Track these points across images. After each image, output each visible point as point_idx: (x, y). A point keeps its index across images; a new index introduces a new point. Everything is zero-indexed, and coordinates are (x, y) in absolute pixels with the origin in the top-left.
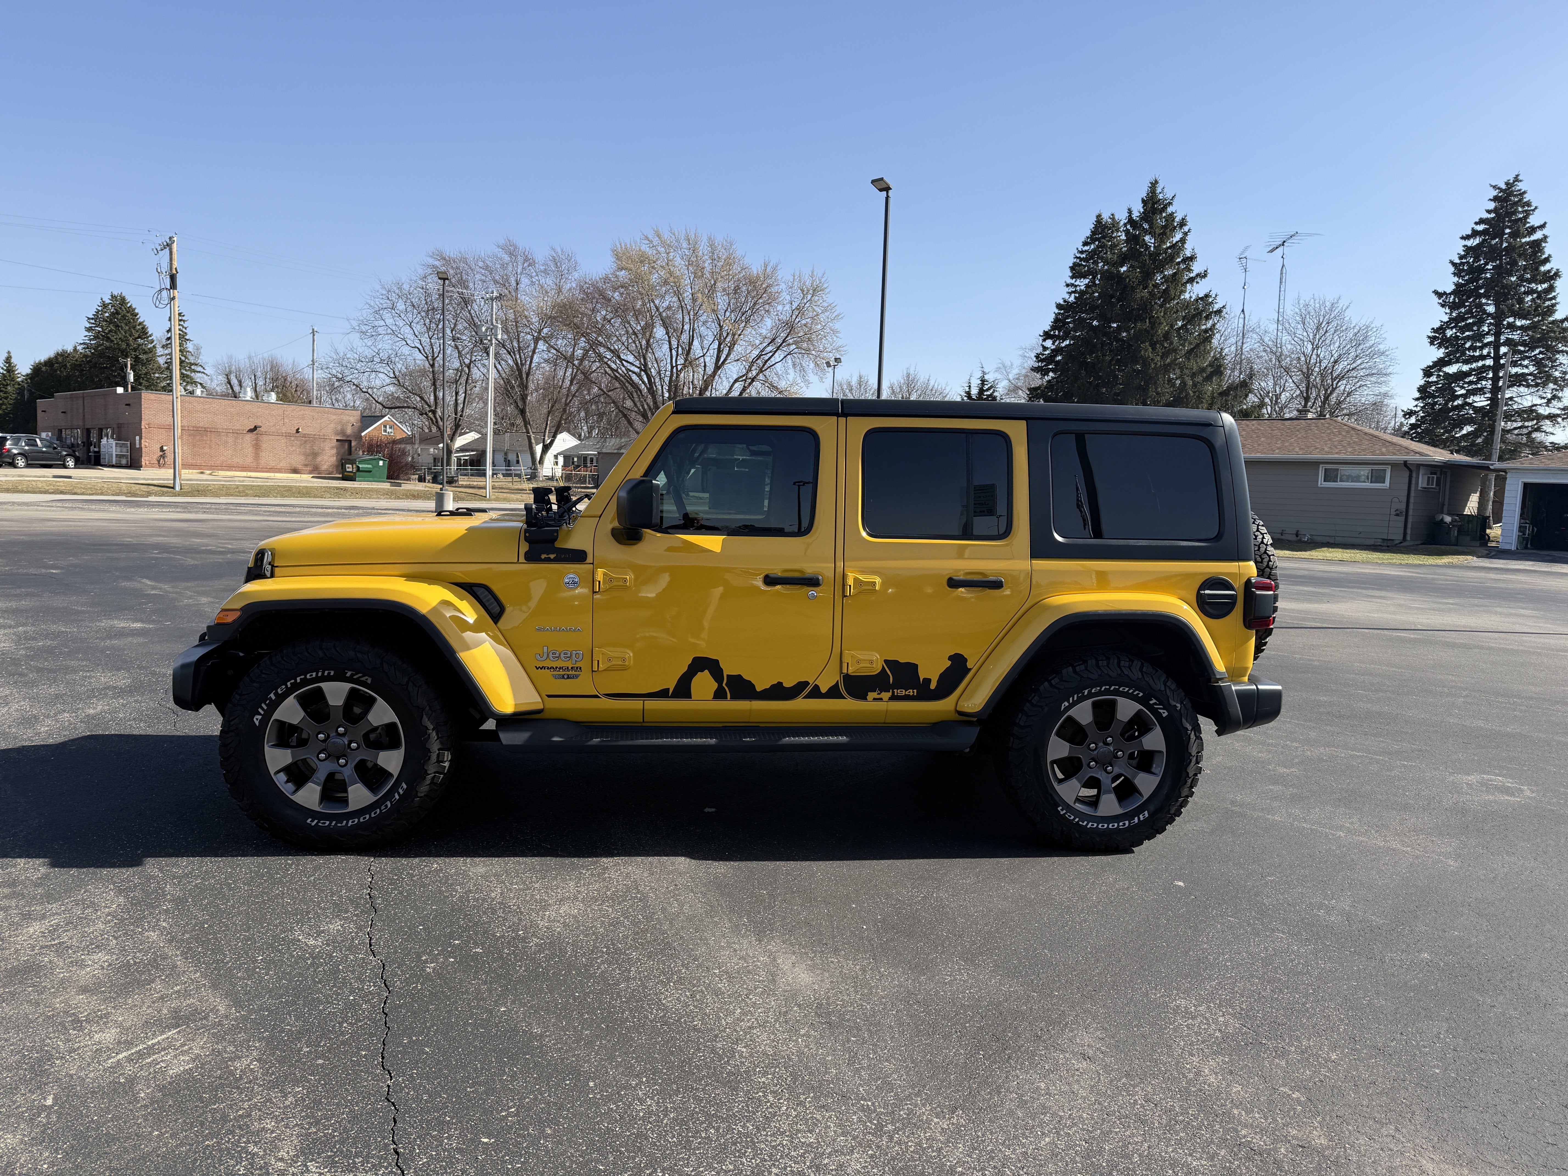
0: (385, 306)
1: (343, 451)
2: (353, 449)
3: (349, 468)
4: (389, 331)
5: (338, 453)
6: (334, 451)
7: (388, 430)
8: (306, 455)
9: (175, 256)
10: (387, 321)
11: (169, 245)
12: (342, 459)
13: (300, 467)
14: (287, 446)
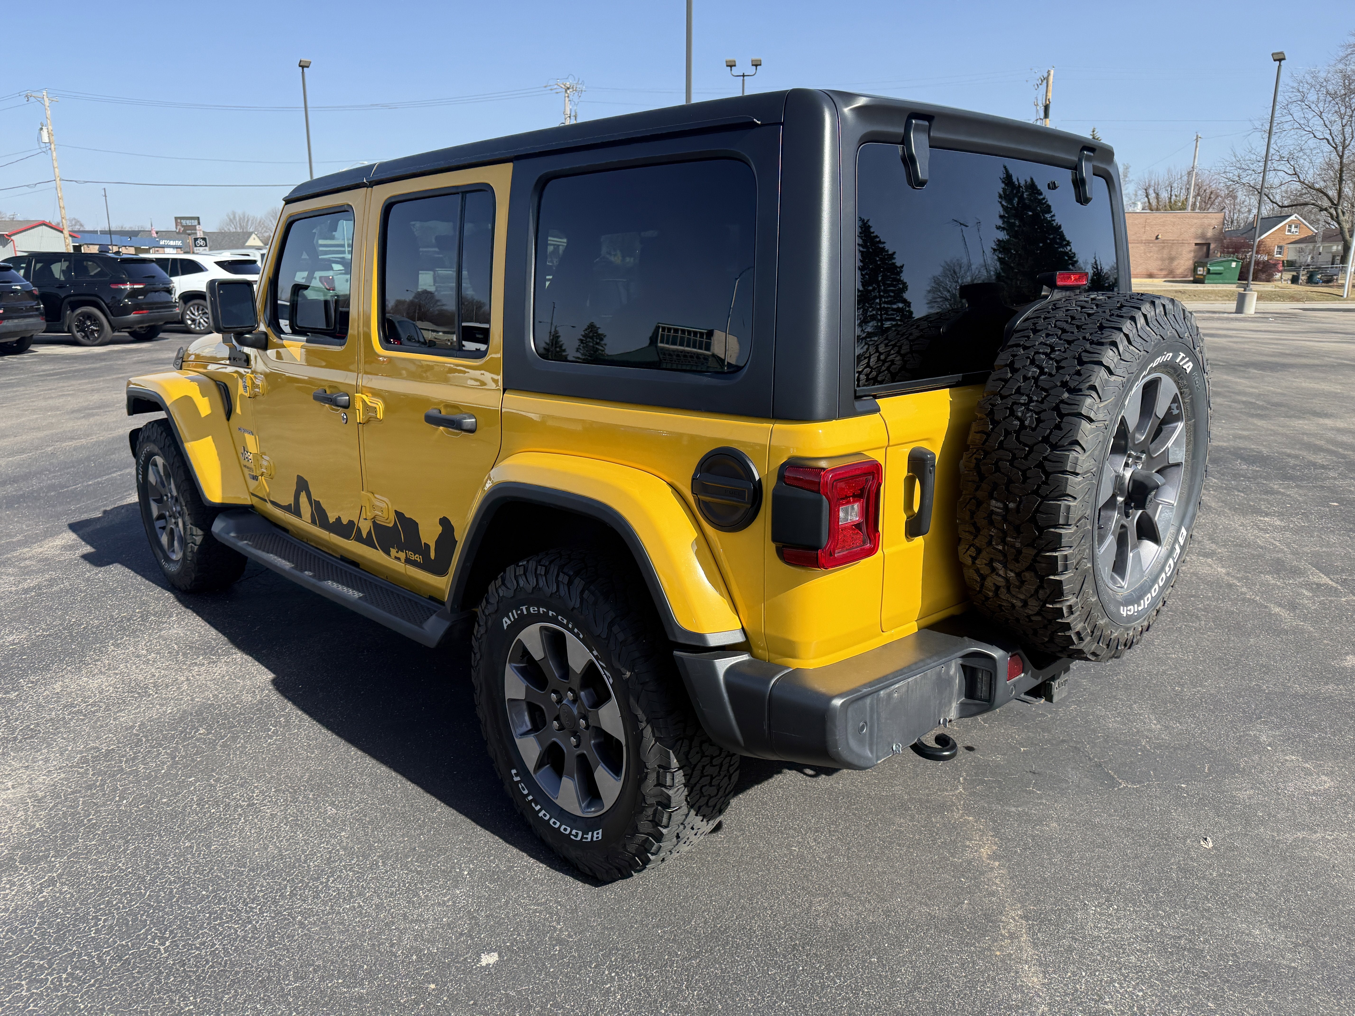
0: (1294, 99)
1: (1201, 254)
2: (1211, 252)
3: (1200, 271)
4: (1297, 125)
5: (1195, 257)
6: (1192, 254)
7: (1293, 229)
8: (1163, 260)
9: (1050, 88)
10: (1295, 115)
11: (1047, 79)
12: (1195, 262)
13: (1155, 272)
14: (1145, 253)
